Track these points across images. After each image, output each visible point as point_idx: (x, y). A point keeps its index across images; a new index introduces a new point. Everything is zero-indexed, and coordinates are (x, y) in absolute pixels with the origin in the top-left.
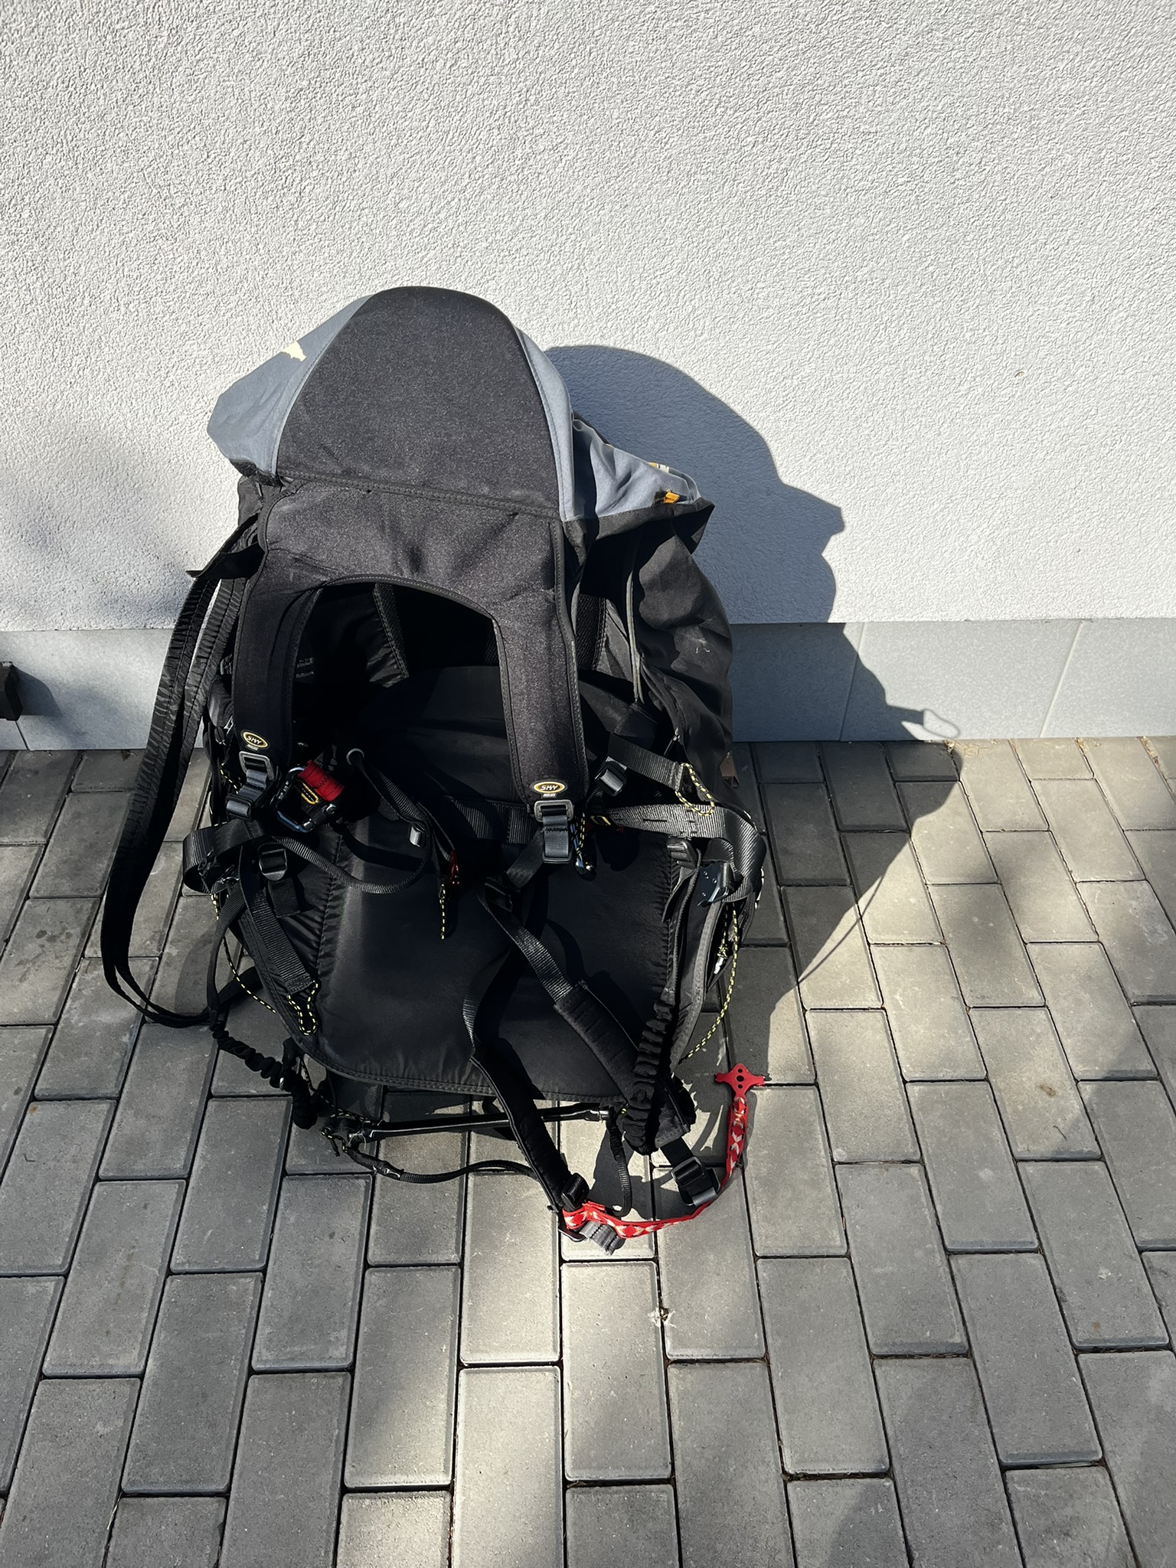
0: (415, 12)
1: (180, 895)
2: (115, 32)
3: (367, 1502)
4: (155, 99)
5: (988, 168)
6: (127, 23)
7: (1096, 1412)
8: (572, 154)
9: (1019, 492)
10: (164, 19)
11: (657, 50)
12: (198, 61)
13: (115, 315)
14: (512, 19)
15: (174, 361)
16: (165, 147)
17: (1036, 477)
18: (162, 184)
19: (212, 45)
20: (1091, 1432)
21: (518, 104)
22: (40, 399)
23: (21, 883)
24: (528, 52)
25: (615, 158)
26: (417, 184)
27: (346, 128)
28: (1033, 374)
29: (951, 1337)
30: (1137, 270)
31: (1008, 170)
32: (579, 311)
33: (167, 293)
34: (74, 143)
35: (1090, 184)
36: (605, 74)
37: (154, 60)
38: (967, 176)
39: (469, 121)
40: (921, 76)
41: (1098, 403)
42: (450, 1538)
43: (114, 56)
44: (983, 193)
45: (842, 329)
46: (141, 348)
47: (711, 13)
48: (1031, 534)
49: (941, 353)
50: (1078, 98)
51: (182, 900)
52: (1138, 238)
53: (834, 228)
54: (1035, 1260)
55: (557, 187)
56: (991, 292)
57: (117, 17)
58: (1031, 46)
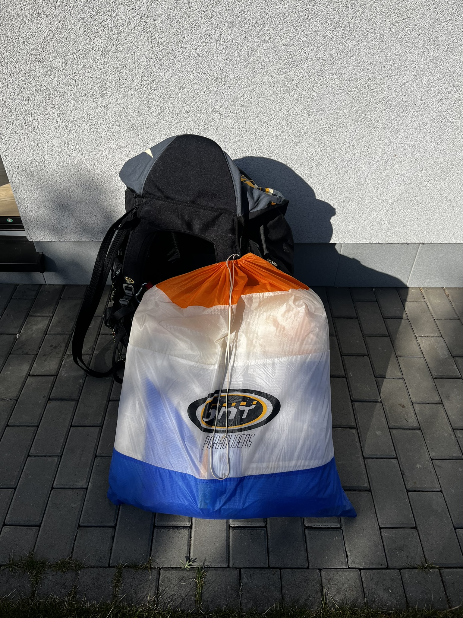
0: (190, 33)
1: (99, 334)
2: (90, 38)
3: (163, 530)
4: (103, 61)
5: (383, 86)
6: (94, 35)
7: (414, 511)
8: (241, 80)
9: (396, 197)
10: (107, 34)
11: (270, 46)
12: (117, 48)
13: (86, 133)
14: (222, 36)
15: (105, 148)
16: (105, 77)
17: (402, 192)
18: (104, 89)
19: (122, 42)
20: (412, 517)
21: (223, 64)
22: (59, 160)
23: (44, 329)
24: (227, 47)
25: (256, 82)
26: (189, 90)
27: (166, 71)
28: (400, 156)
29: (364, 485)
30: (435, 120)
31: (390, 86)
32: (243, 133)
33: (104, 125)
34: (75, 74)
35: (418, 91)
36: (253, 54)
37: (103, 47)
38: (375, 88)
39: (207, 69)
40: (359, 55)
41: (423, 166)
42: (190, 542)
43: (90, 46)
44: (381, 94)
45: (333, 140)
46: (94, 144)
47: (288, 34)
48: (401, 212)
49: (367, 149)
50: (414, 62)
51: (100, 336)
52: (436, 110)
53: (330, 106)
54: (395, 461)
55: (236, 91)
56: (385, 127)
57: (91, 33)
58: (397, 44)
